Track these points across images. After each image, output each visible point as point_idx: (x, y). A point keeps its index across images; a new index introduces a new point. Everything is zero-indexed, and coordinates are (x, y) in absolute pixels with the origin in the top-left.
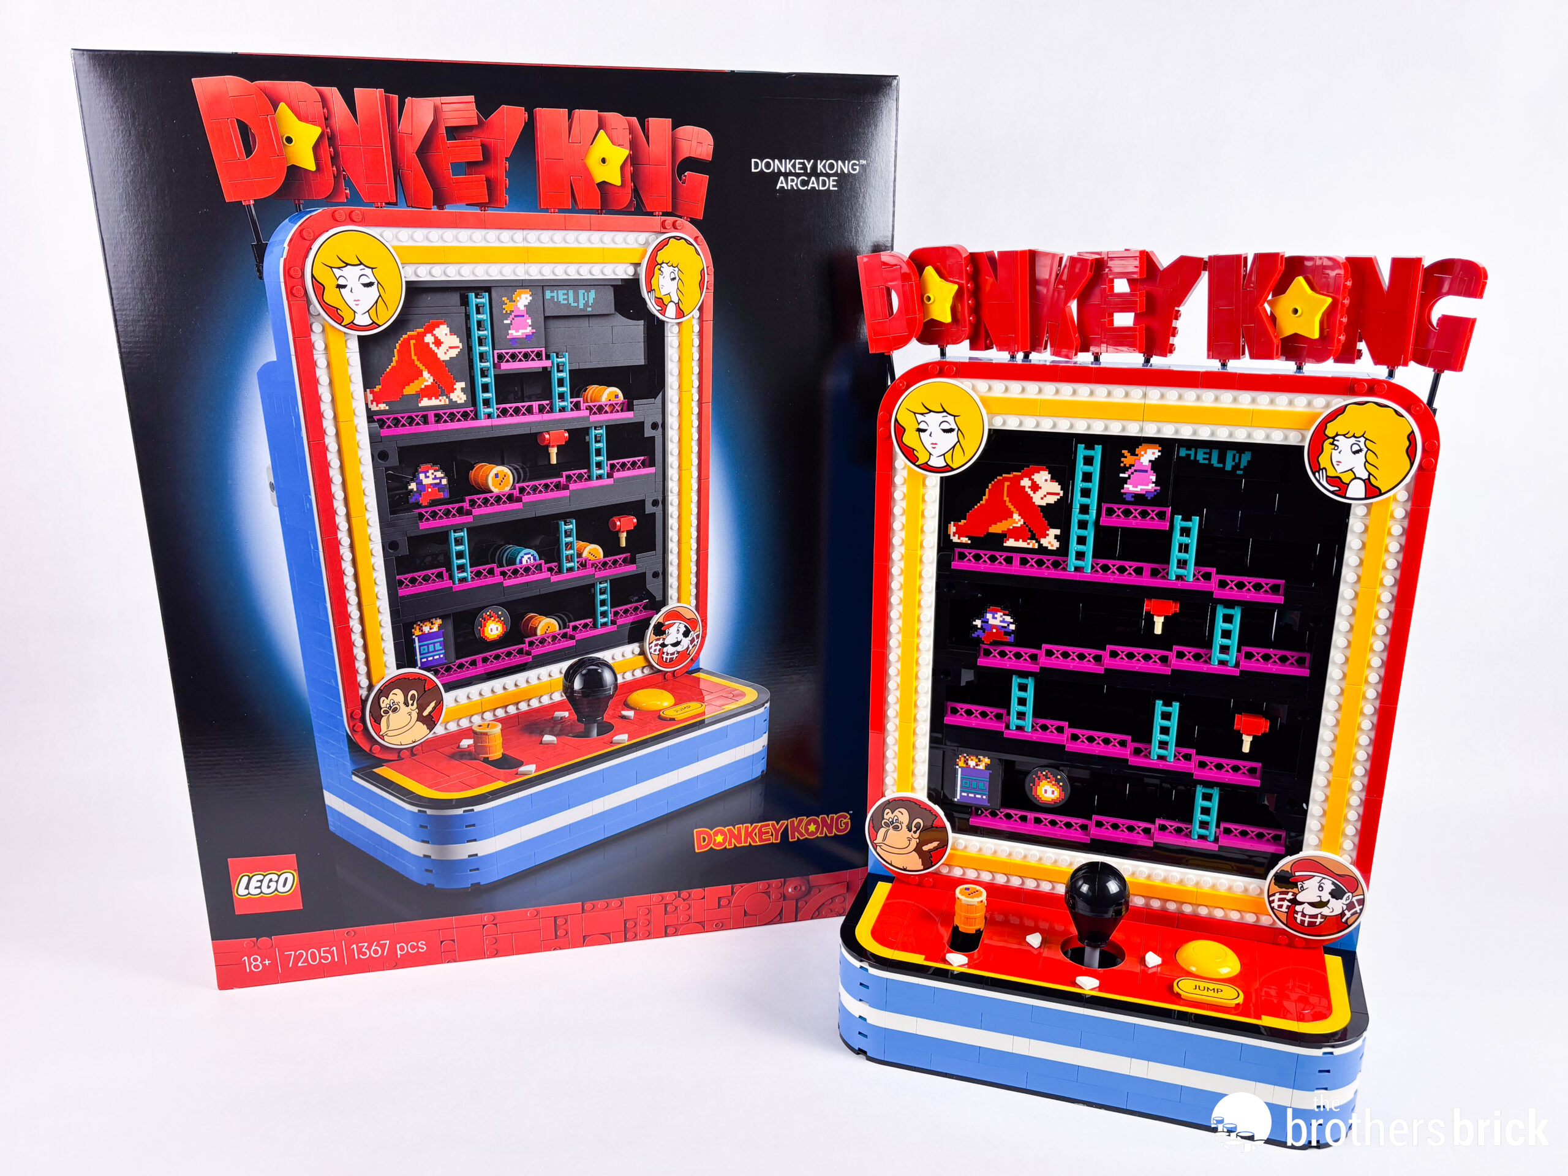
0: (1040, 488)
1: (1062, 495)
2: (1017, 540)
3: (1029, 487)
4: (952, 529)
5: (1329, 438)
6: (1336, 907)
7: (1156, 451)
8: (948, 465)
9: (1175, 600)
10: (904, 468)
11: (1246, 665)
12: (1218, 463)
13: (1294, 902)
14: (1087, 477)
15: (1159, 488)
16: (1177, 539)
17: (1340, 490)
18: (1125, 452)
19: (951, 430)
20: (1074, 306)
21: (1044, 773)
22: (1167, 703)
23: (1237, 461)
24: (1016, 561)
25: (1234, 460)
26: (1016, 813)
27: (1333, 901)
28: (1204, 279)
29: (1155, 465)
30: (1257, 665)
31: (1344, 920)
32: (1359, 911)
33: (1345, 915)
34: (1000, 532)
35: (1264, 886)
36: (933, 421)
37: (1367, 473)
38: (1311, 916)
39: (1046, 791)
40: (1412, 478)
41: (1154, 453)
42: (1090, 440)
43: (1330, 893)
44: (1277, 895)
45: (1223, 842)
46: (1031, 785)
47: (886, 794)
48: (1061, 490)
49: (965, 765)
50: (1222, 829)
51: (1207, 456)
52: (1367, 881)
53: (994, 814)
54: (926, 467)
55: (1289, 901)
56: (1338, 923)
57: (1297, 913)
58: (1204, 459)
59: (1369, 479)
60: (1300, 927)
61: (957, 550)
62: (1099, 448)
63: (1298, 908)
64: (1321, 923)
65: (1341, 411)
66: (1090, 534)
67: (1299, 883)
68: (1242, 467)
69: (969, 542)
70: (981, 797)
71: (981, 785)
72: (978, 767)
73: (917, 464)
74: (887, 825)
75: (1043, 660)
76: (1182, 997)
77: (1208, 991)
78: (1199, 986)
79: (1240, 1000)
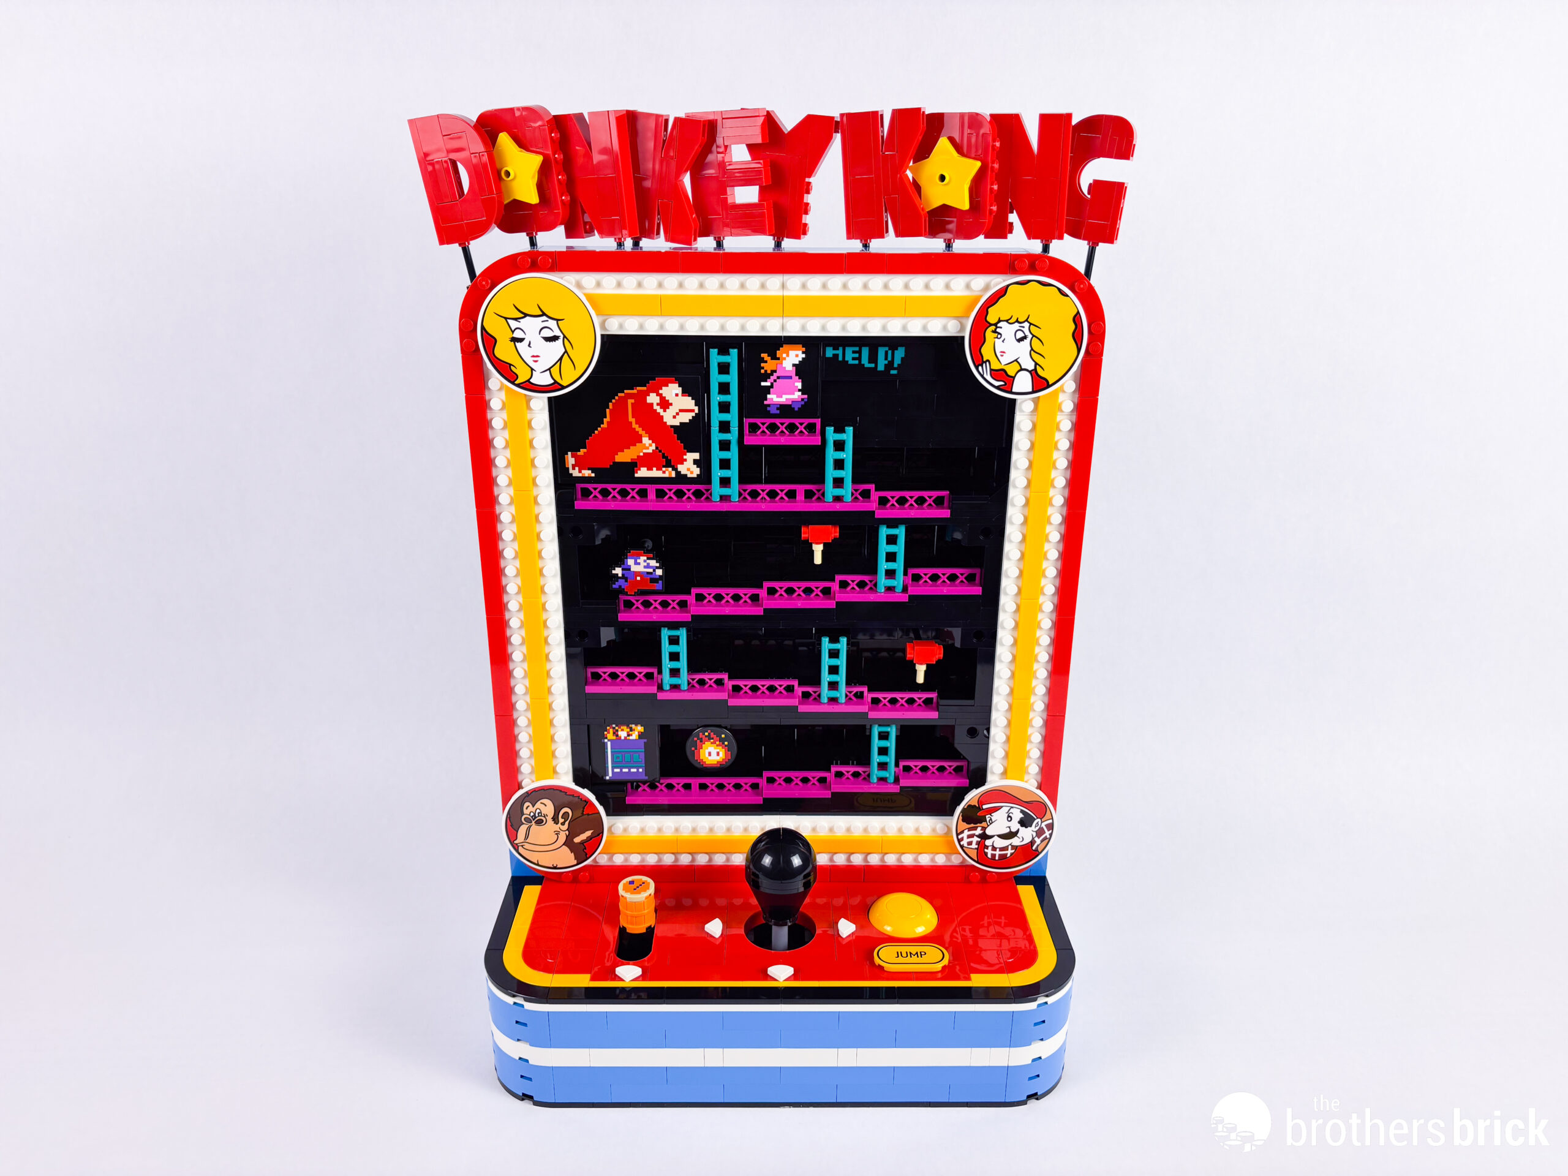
0: (671, 404)
1: (697, 411)
2: (650, 469)
3: (658, 404)
4: (570, 460)
5: (991, 325)
6: (1026, 835)
7: (800, 353)
8: (555, 382)
9: (834, 524)
10: (500, 389)
11: (914, 590)
12: (869, 363)
13: (984, 836)
14: (724, 388)
15: (806, 396)
16: (831, 455)
17: (1006, 384)
18: (764, 356)
19: (554, 339)
20: (687, 180)
21: (706, 734)
22: (834, 640)
23: (890, 358)
24: (652, 495)
25: (886, 358)
26: (678, 782)
27: (1022, 829)
28: (837, 140)
29: (799, 368)
30: (925, 588)
31: (1034, 848)
32: (1048, 837)
33: (1035, 842)
34: (630, 461)
35: (952, 824)
36: (531, 327)
37: (1034, 363)
38: (1002, 849)
39: (710, 754)
40: (1078, 367)
41: (797, 356)
42: (724, 343)
43: (1019, 822)
44: (966, 831)
45: (904, 783)
46: (693, 749)
47: (523, 784)
48: (696, 405)
49: (614, 738)
50: (901, 767)
51: (857, 355)
52: (1055, 804)
53: (653, 786)
54: (529, 386)
55: (978, 836)
56: (1028, 852)
57: (987, 847)
58: (854, 359)
59: (1035, 369)
60: (992, 862)
61: (579, 486)
62: (734, 352)
63: (988, 842)
64: (1012, 854)
65: (1002, 292)
66: (733, 455)
67: (987, 817)
68: (896, 365)
69: (593, 475)
70: (636, 771)
71: (636, 757)
72: (631, 738)
73: (517, 382)
74: (528, 820)
75: (695, 609)
76: (885, 969)
77: (911, 957)
78: (901, 953)
79: (946, 962)
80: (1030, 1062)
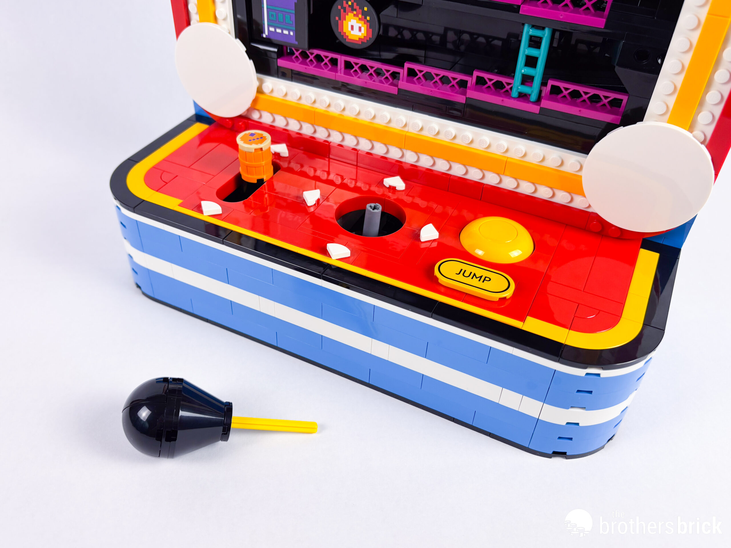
21: (350, 3)
26: (326, 55)
39: (352, 28)
45: (544, 104)
46: (337, 18)
50: (549, 87)
53: (304, 55)
70: (289, 34)
71: (287, 18)
76: (439, 281)
77: (472, 278)
78: (465, 271)
79: (508, 294)
80: (564, 424)
